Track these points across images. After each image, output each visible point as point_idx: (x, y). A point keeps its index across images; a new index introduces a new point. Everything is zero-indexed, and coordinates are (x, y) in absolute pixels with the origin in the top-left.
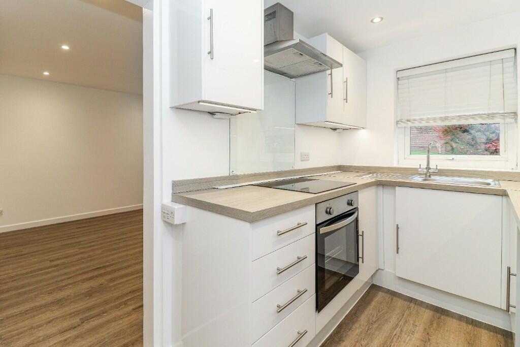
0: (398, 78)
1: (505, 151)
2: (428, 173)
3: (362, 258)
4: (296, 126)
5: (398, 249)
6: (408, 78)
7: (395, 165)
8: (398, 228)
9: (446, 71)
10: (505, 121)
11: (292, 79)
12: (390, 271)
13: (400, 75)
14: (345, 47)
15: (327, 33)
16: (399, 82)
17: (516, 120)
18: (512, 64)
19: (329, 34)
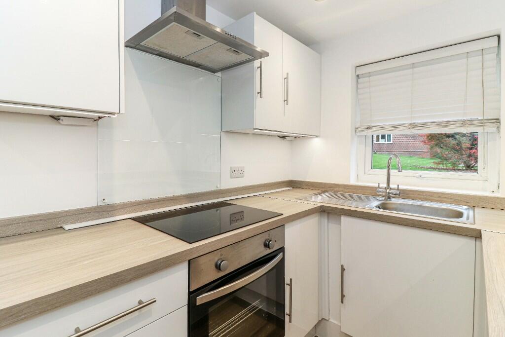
0: (358, 76)
1: (484, 168)
2: (388, 196)
3: (290, 315)
4: (222, 133)
5: (343, 296)
6: (370, 74)
7: (353, 182)
8: (343, 270)
9: (413, 66)
10: (484, 130)
11: (216, 74)
12: (335, 322)
13: (360, 71)
14: (284, 33)
15: (255, 13)
16: (359, 80)
17: (498, 128)
18: (495, 55)
19: (257, 14)
